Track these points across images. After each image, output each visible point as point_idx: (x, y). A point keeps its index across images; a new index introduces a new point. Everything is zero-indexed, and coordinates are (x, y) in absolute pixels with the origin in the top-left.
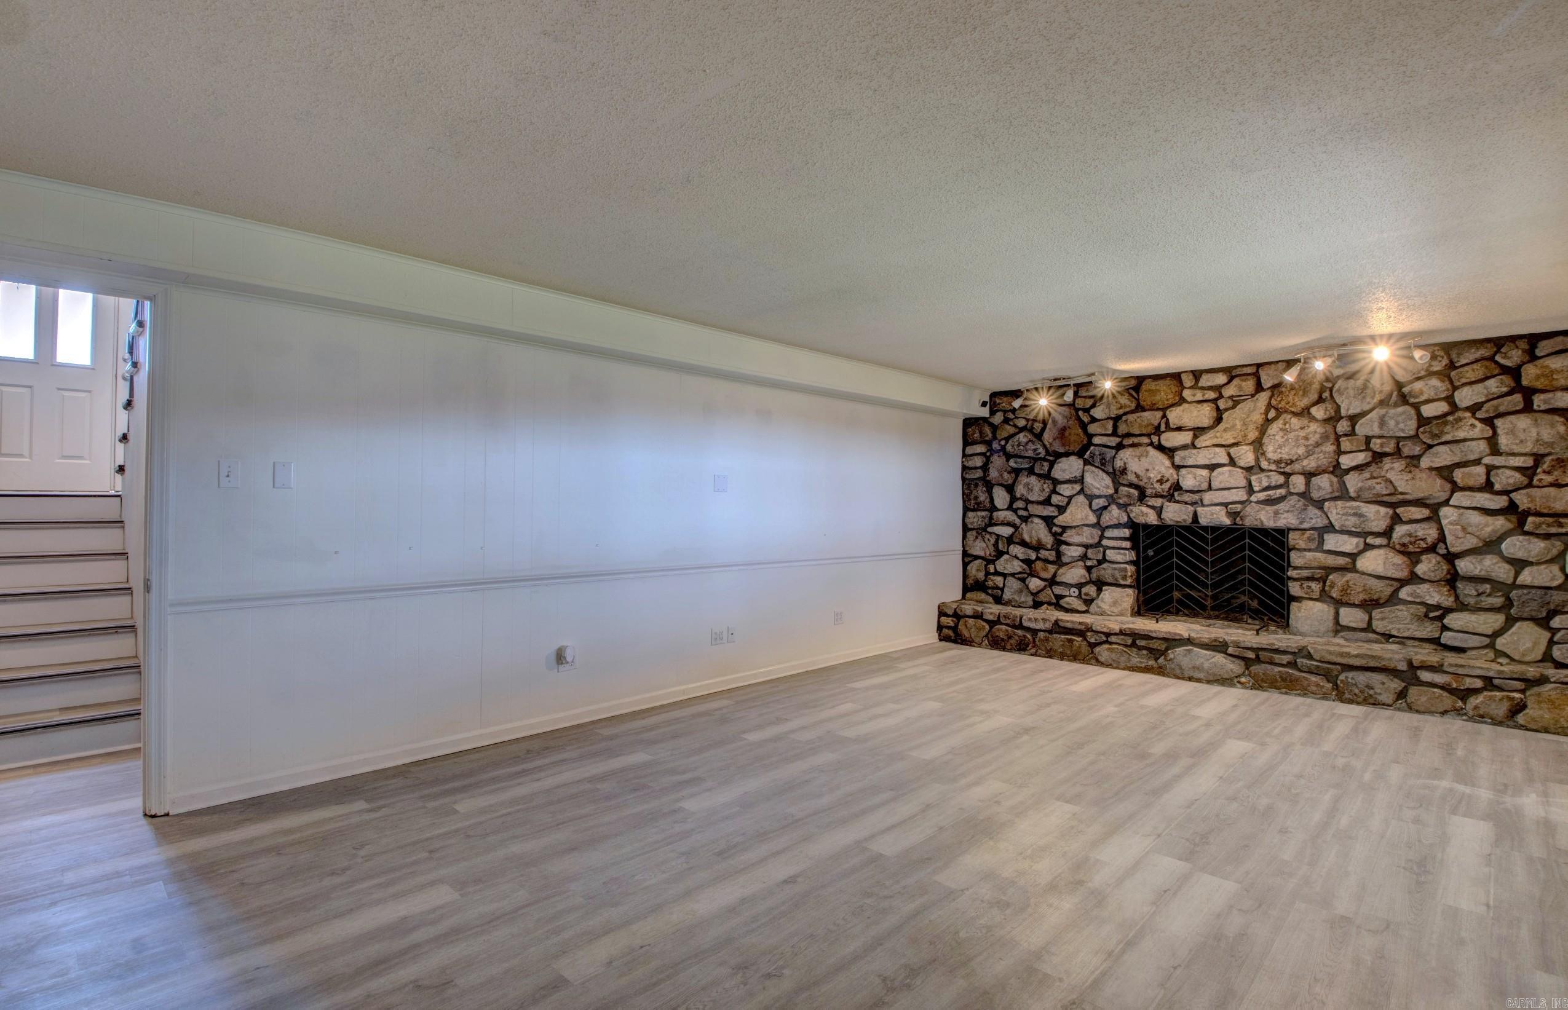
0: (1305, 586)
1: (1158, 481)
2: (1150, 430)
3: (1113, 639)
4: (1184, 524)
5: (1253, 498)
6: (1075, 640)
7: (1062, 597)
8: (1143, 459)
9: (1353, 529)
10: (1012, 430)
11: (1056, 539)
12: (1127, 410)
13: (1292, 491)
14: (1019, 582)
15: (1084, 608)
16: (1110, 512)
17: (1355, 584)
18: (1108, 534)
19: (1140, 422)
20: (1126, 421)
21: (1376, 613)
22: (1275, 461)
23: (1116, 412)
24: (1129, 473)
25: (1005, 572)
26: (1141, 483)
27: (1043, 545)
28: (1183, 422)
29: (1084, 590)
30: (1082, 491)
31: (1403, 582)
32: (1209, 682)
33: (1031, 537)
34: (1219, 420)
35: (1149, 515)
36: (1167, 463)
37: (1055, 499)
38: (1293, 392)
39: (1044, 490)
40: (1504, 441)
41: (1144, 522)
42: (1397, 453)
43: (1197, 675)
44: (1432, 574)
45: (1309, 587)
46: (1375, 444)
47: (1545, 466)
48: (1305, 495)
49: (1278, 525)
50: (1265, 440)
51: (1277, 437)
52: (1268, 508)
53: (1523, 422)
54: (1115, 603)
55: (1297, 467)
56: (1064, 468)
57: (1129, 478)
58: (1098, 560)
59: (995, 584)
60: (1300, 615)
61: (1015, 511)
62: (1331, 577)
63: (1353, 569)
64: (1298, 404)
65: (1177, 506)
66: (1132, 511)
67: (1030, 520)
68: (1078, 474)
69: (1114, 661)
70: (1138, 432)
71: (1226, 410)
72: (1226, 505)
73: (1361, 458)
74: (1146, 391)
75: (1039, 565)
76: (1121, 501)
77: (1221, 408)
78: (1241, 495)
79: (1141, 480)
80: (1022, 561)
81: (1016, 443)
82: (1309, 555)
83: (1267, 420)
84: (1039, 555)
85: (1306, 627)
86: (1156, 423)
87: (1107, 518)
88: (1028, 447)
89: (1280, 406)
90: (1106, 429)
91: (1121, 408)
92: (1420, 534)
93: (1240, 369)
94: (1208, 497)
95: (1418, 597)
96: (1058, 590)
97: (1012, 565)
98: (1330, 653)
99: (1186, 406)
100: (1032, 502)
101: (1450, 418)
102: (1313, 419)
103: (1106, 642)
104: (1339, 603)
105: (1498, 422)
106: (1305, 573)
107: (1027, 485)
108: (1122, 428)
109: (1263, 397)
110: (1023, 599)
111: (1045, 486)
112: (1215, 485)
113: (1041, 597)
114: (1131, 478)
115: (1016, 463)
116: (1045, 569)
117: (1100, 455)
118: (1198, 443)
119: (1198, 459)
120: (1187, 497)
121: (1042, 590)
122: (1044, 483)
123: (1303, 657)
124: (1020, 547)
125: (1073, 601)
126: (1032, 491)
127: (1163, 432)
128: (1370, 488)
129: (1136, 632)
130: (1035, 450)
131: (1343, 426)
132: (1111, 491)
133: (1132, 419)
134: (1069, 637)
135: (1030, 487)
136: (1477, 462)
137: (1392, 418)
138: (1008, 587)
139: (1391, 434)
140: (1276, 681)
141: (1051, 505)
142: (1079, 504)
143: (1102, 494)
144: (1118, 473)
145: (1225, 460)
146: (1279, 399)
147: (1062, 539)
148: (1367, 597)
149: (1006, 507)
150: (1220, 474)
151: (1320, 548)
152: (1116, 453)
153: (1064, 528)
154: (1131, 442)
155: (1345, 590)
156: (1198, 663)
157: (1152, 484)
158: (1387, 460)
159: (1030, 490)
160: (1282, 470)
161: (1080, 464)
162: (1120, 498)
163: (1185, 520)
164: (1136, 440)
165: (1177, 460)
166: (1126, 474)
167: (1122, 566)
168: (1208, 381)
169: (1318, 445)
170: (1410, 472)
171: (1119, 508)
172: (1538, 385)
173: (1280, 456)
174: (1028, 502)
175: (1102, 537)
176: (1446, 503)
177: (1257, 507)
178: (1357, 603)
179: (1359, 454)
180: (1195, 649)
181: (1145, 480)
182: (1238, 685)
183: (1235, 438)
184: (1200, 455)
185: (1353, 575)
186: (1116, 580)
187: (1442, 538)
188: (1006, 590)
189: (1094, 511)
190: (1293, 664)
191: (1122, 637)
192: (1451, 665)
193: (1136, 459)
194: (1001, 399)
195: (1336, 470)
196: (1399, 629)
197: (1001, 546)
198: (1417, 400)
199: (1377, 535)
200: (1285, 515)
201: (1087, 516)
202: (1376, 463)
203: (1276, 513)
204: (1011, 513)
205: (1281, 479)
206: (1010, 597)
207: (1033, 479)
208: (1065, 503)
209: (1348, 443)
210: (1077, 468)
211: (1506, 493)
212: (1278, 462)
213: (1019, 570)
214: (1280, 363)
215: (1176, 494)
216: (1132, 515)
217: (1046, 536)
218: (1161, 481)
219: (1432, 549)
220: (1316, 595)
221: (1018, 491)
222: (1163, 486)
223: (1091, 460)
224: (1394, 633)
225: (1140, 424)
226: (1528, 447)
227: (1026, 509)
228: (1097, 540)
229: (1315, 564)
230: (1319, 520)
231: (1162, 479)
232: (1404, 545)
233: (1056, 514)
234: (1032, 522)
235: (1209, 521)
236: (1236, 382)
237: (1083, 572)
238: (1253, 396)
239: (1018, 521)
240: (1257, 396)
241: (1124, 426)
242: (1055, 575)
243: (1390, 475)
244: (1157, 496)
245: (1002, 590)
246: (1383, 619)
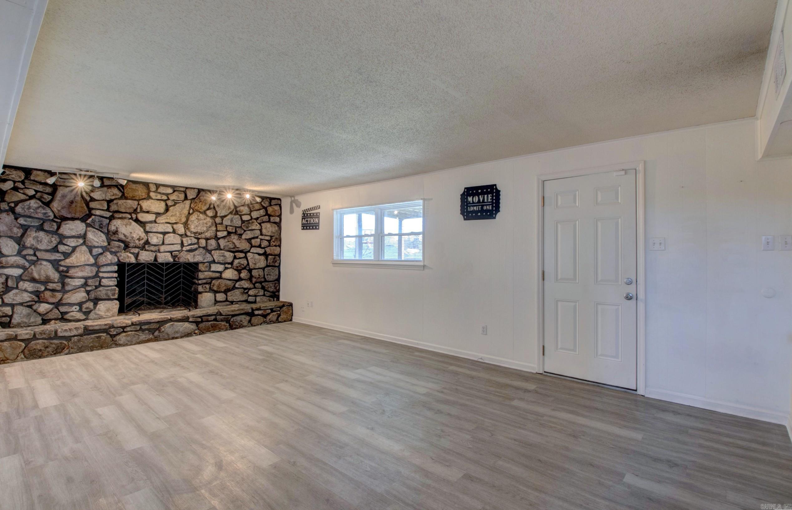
0: (204, 287)
1: (137, 239)
2: (131, 211)
3: (128, 329)
4: (150, 262)
5: (184, 249)
6: (102, 336)
7: (66, 313)
8: (128, 226)
9: (222, 262)
10: (23, 197)
11: (61, 275)
12: (117, 197)
13: (201, 246)
14: (27, 308)
15: (84, 317)
16: (106, 256)
17: (222, 284)
18: (103, 269)
19: (126, 205)
20: (117, 203)
21: (229, 294)
22: (194, 232)
23: (110, 197)
24: (120, 234)
25: (14, 303)
26: (128, 240)
27: (51, 280)
28: (151, 209)
29: (85, 306)
30: (84, 243)
31: (237, 281)
32: (182, 337)
33: (39, 275)
34: (167, 210)
35: (132, 258)
36: (142, 230)
37: (62, 248)
38: (201, 203)
39: (52, 242)
40: (264, 231)
41: (128, 261)
42: (235, 233)
43: (176, 335)
44: (246, 277)
45: (205, 287)
46: (229, 228)
47: (273, 240)
48: (205, 248)
49: (195, 261)
50: (189, 222)
51: (195, 222)
52: (191, 253)
53: (268, 225)
54: (108, 310)
55: (203, 236)
56: (71, 228)
57: (120, 237)
58: (95, 286)
59: (4, 313)
60: (202, 299)
61: (24, 257)
62: (213, 282)
63: (220, 278)
64: (203, 208)
65: (147, 252)
66: (121, 256)
67: (39, 263)
68: (82, 232)
69: (128, 341)
70: (124, 211)
71: (171, 206)
72: (171, 252)
73: (225, 233)
74: (130, 189)
75: (48, 294)
76: (113, 250)
77: (169, 205)
78: (178, 247)
79: (127, 238)
80: (31, 293)
81: (26, 207)
82: (206, 273)
83: (189, 213)
84: (48, 287)
85: (205, 304)
86: (135, 207)
87: (104, 260)
88: (39, 211)
89: (195, 208)
90: (103, 206)
91: (113, 195)
92: (242, 263)
93: (178, 188)
94: (162, 248)
95: (241, 286)
96: (63, 309)
97: (22, 296)
98: (229, 311)
99: (151, 201)
100: (40, 250)
101: (250, 222)
102: (207, 215)
103: (124, 332)
104: (215, 292)
105: (262, 225)
106: (204, 281)
107: (36, 238)
108: (113, 207)
109: (188, 202)
110: (32, 320)
111: (53, 239)
112: (166, 242)
113: (50, 316)
114: (121, 237)
115: (25, 221)
116: (53, 296)
117: (99, 222)
118: (157, 221)
119: (158, 229)
120: (152, 248)
121: (51, 311)
122: (52, 237)
123: (218, 316)
124: (29, 283)
125: (76, 314)
126: (41, 242)
127: (138, 213)
128: (228, 246)
129: (143, 322)
130: (45, 213)
131: (218, 220)
132: (106, 244)
133: (121, 203)
134: (98, 335)
135: (39, 239)
136: (257, 237)
137: (235, 219)
138: (17, 313)
139: (234, 225)
140: (210, 328)
141: (58, 252)
142: (83, 252)
143: (99, 245)
144: (111, 233)
145: (171, 230)
146: (195, 205)
147: (68, 274)
148: (226, 288)
149: (15, 254)
150: (169, 237)
151: (209, 271)
152: (110, 221)
153: (69, 268)
154: (121, 216)
155: (219, 286)
156: (177, 329)
157: (134, 241)
158: (232, 235)
159: (39, 241)
160: (197, 237)
161: (84, 227)
162: (112, 248)
163: (151, 260)
164: (124, 215)
165: (148, 229)
166: (118, 234)
167: (113, 287)
168: (163, 190)
169: (210, 227)
170: (240, 240)
171: (111, 254)
172: (272, 214)
173: (197, 230)
174: (36, 250)
175: (98, 272)
176: (249, 251)
177: (186, 253)
178: (223, 291)
179: (224, 232)
180: (175, 323)
181: (130, 238)
182: (194, 335)
183: (176, 220)
184: (160, 227)
185: (221, 280)
186: (109, 296)
187: (248, 264)
188: (15, 316)
189: (93, 256)
190: (215, 320)
191: (133, 327)
192: (263, 307)
193: (124, 226)
194: (11, 171)
195: (217, 238)
196: (236, 299)
197: (10, 283)
198: (241, 214)
199: (229, 263)
200: (197, 257)
201: (88, 260)
202: (229, 236)
203: (194, 256)
204: (20, 258)
205: (196, 241)
206: (20, 321)
207: (41, 234)
208: (70, 250)
209: (221, 227)
210: (82, 228)
211: (264, 248)
212: (195, 233)
213: (28, 299)
214: (196, 189)
215: (146, 246)
216: (120, 258)
217: (54, 273)
218: (139, 239)
219: (245, 268)
220: (208, 290)
221: (28, 242)
222: (140, 242)
223: (92, 224)
224: (235, 300)
225: (125, 206)
226: (269, 234)
227: (35, 255)
228: (94, 274)
229: (208, 277)
230: (210, 258)
231: (139, 238)
232: (237, 267)
233: (63, 258)
234: (41, 264)
235: (163, 260)
236: (176, 193)
237: (84, 294)
238: (183, 201)
239: (27, 264)
240: (185, 202)
241: (115, 206)
242: (61, 300)
243: (234, 241)
244: (135, 247)
245: (11, 317)
246: (231, 296)
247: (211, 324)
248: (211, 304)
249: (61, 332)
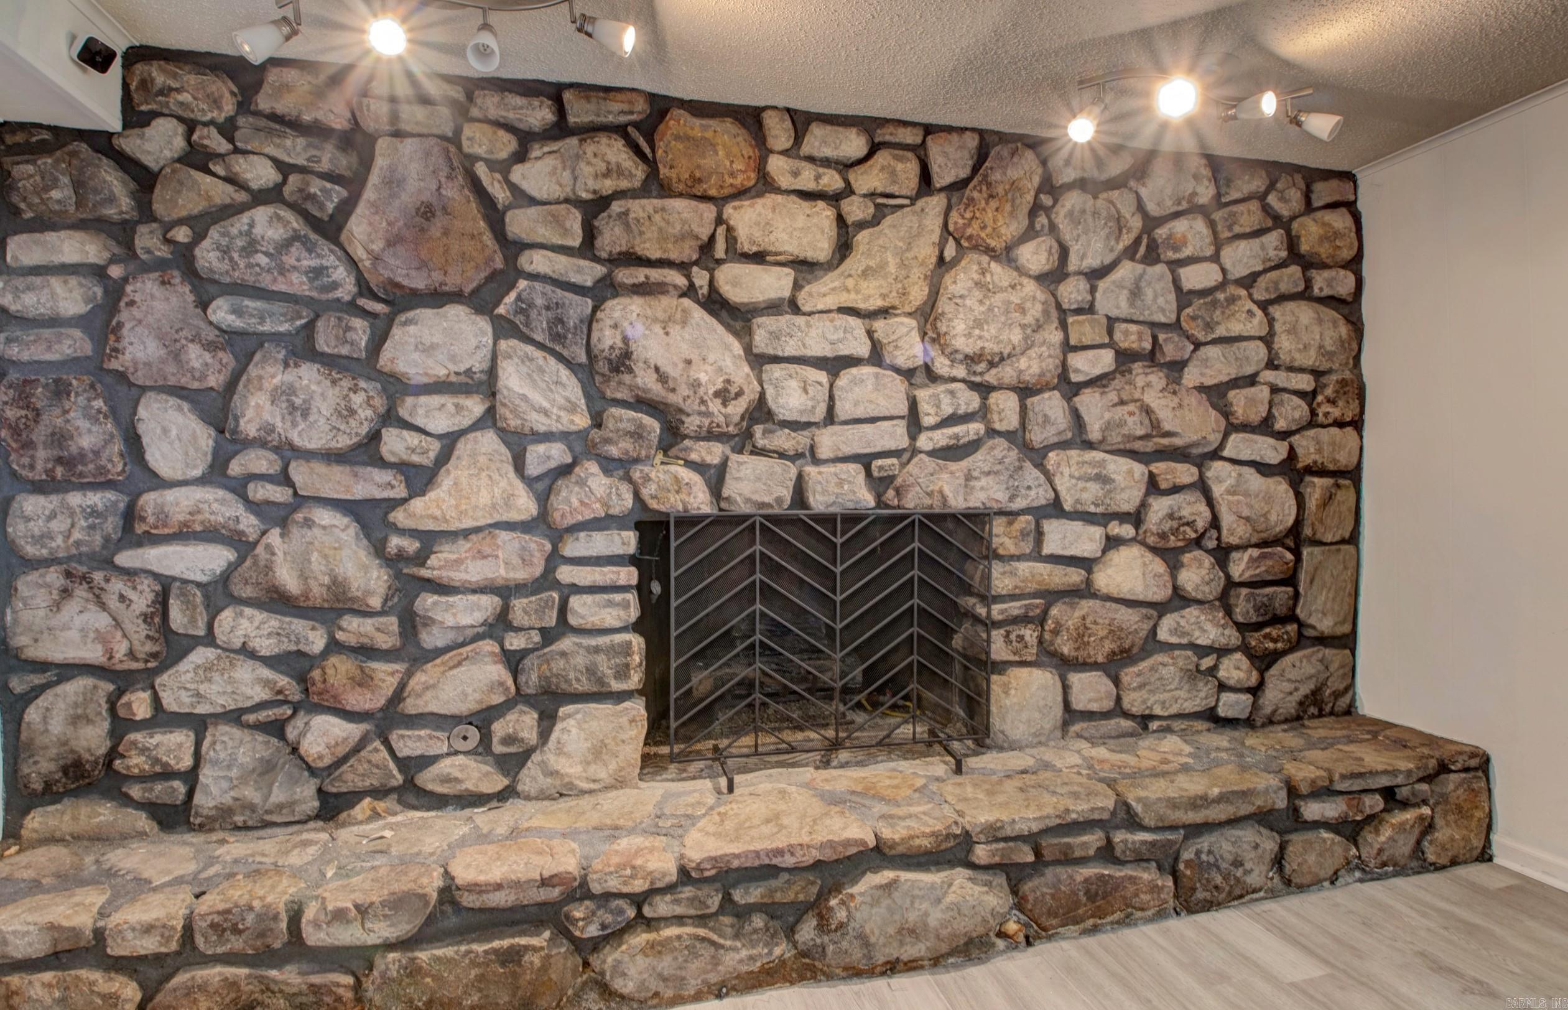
0: (1013, 637)
1: (717, 394)
2: (687, 252)
3: (662, 907)
4: (777, 511)
5: (924, 441)
6: (526, 948)
7: (427, 761)
8: (675, 330)
9: (1092, 509)
10: (222, 193)
11: (398, 575)
12: (624, 184)
13: (997, 426)
14: (260, 737)
15: (500, 782)
16: (582, 483)
17: (1095, 623)
18: (573, 548)
19: (663, 224)
20: (626, 213)
21: (1129, 675)
22: (967, 357)
23: (592, 184)
24: (639, 368)
25: (201, 709)
26: (672, 398)
27: (354, 600)
28: (772, 238)
29: (499, 729)
30: (490, 419)
31: (1161, 608)
32: (937, 962)
33: (304, 577)
34: (844, 248)
35: (695, 489)
36: (737, 348)
37: (395, 443)
38: (994, 204)
39: (352, 412)
40: (1284, 344)
41: (680, 508)
42: (1152, 357)
43: (911, 951)
44: (1207, 589)
45: (1021, 638)
46: (1126, 333)
47: (1329, 392)
48: (1017, 438)
49: (971, 505)
50: (943, 305)
51: (968, 302)
52: (953, 466)
53: (1304, 313)
54: (598, 752)
55: (1007, 373)
56: (427, 340)
57: (639, 381)
58: (543, 631)
59: (157, 761)
60: (1008, 702)
61: (239, 488)
62: (1054, 611)
63: (1086, 591)
64: (1003, 230)
65: (762, 463)
66: (647, 479)
67: (299, 516)
68: (478, 363)
69: (665, 980)
70: (655, 254)
71: (862, 225)
72: (865, 461)
73: (1105, 360)
74: (677, 138)
75: (340, 668)
76: (614, 451)
77: (850, 220)
78: (895, 436)
79: (673, 390)
80: (270, 662)
81: (240, 243)
82: (1024, 568)
83: (941, 259)
84: (340, 636)
85: (1022, 727)
86: (704, 233)
87: (575, 502)
88: (289, 260)
89: (969, 231)
90: (566, 232)
91: (607, 174)
92: (1186, 512)
93: (891, 129)
94: (828, 441)
95: (1185, 634)
96: (409, 742)
97: (231, 681)
99: (770, 199)
100: (308, 455)
101: (1221, 296)
102: (1020, 271)
103: (643, 922)
104: (1065, 665)
105: (1276, 311)
106: (1015, 608)
107: (284, 395)
108: (612, 238)
109: (935, 204)
110: (278, 796)
111: (358, 399)
112: (844, 410)
113: (350, 777)
114: (646, 380)
115: (237, 312)
116: (364, 681)
117: (548, 308)
118: (805, 300)
119: (809, 341)
120: (784, 440)
121: (357, 749)
122: (355, 390)
123: (1117, 827)
124: (259, 616)
125: (463, 768)
126: (305, 414)
127: (719, 262)
128: (1122, 424)
129: (736, 864)
130: (318, 272)
131: (1072, 291)
132: (582, 421)
133: (641, 214)
134: (506, 943)
135: (298, 401)
136: (1251, 380)
137: (1149, 284)
138: (215, 763)
139: (1146, 316)
140: (1077, 904)
141: (381, 463)
142: (482, 459)
143: (555, 427)
144: (602, 367)
145: (863, 349)
146: (968, 215)
147: (424, 573)
148: (1113, 646)
149: (197, 472)
150: (855, 382)
151: (1037, 555)
152: (595, 309)
153: (429, 540)
154: (642, 279)
155: (1081, 637)
156: (912, 917)
157: (703, 402)
158: (1137, 367)
159: (299, 411)
160: (978, 379)
161: (484, 333)
162: (607, 441)
163: (779, 500)
164: (655, 274)
165: (761, 341)
166: (630, 371)
167: (619, 638)
168: (824, 142)
169: (1038, 327)
170: (1174, 393)
171: (607, 472)
172: (1324, 251)
173: (980, 344)
174: (288, 452)
175: (554, 559)
176: (1216, 455)
177: (930, 463)
178: (1100, 659)
179: (1103, 352)
180: (905, 876)
181: (684, 390)
182: (1001, 944)
183: (884, 296)
184: (813, 333)
185: (1091, 603)
186: (601, 681)
187: (1215, 523)
188: (207, 775)
189: (530, 482)
190: (1107, 853)
191: (688, 892)
193: (658, 329)
194: (175, 76)
195: (1069, 388)
196: (1164, 703)
197: (178, 618)
198: (1177, 256)
199: (1122, 517)
200: (983, 482)
201: (508, 500)
202: (1122, 374)
203: (969, 477)
204: (221, 493)
205: (969, 401)
206: (227, 799)
207: (308, 375)
208: (432, 455)
209: (1087, 328)
210: (474, 342)
211: (1283, 435)
212: (971, 359)
213: (260, 694)
214: (968, 133)
215: (758, 430)
216: (646, 492)
217: (365, 568)
218: (724, 395)
219: (1198, 542)
220: (1031, 654)
221: (250, 413)
222: (730, 409)
223: (519, 320)
224: (1158, 711)
225: (660, 229)
226: (1309, 359)
227: (284, 479)
228: (538, 570)
229: (1032, 587)
230: (1041, 491)
231: (726, 390)
232: (1163, 536)
233: (400, 492)
234: (308, 523)
235: (832, 498)
236: (883, 158)
237: (497, 672)
238: (913, 200)
239: (249, 523)
240: (920, 203)
241: (618, 230)
242: (398, 696)
243: (1152, 399)
244: (711, 435)
245: (191, 777)
246: (1141, 686)
247: (1086, 880)
248: (1048, 725)
249: (317, 925)
